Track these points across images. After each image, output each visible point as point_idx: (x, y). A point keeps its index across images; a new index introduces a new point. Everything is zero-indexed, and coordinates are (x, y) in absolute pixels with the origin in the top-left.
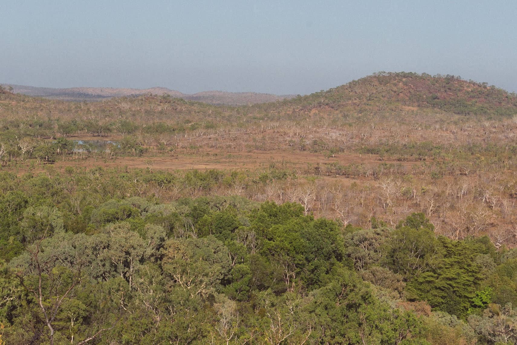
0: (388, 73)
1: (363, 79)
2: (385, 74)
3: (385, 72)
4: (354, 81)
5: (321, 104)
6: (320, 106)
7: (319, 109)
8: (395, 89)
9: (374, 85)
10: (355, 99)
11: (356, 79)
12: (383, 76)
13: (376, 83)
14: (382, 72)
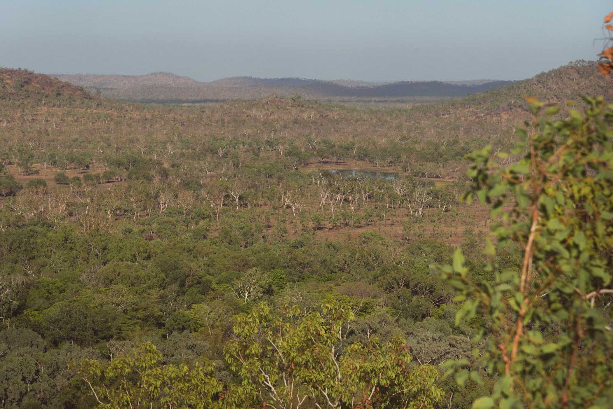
0: (589, 62)
1: (556, 70)
2: (585, 63)
3: (584, 61)
4: (543, 74)
5: (512, 107)
6: (511, 108)
7: (510, 113)
8: (602, 83)
9: (573, 79)
10: (552, 98)
11: (546, 71)
12: (583, 66)
13: (576, 76)
14: (580, 61)
